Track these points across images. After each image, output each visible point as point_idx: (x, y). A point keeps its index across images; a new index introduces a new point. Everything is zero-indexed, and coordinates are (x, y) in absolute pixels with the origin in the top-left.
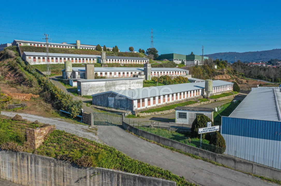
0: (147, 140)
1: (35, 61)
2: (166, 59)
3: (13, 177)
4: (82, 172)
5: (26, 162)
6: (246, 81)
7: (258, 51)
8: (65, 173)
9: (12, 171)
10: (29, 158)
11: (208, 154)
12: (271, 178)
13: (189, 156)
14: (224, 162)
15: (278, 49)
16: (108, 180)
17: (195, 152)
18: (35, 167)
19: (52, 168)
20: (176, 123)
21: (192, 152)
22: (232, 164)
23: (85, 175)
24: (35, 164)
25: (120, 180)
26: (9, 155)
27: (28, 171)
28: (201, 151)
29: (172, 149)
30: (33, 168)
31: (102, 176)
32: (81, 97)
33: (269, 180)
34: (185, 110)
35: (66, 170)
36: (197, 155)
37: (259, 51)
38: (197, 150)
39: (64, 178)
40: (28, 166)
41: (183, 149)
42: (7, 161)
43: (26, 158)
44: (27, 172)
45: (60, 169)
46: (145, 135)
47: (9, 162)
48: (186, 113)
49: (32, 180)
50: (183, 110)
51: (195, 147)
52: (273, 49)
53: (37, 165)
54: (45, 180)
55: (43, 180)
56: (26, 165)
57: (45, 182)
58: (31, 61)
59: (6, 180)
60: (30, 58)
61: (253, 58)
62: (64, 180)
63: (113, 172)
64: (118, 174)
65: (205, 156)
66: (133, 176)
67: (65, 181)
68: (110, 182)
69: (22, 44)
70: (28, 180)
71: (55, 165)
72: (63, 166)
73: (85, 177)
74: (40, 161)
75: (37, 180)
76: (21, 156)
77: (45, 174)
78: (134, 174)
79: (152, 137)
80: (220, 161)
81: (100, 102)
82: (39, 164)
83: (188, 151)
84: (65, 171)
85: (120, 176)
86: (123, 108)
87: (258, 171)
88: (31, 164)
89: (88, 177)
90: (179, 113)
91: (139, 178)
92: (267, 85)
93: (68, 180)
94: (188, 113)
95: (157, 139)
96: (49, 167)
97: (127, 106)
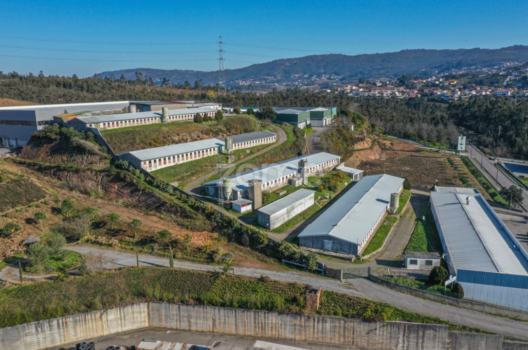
0: (400, 292)
1: (150, 166)
2: (286, 123)
3: (295, 335)
4: (373, 325)
5: (312, 321)
6: (390, 142)
7: (377, 54)
8: (355, 328)
9: (294, 331)
10: (316, 319)
11: (453, 300)
12: (496, 313)
13: (439, 302)
14: (464, 305)
15: (409, 49)
16: (396, 329)
17: (442, 299)
18: (322, 325)
19: (342, 325)
20: (408, 268)
21: (440, 299)
22: (469, 306)
23: (375, 328)
24: (323, 323)
25: (407, 328)
26: (291, 317)
27: (314, 329)
28: (447, 298)
29: (424, 298)
30: (320, 326)
31: (391, 327)
32: (269, 232)
33: (495, 315)
34: (417, 258)
35: (357, 325)
36: (444, 301)
37: (380, 52)
38: (444, 298)
39: (354, 331)
40: (314, 326)
41: (432, 297)
42: (288, 323)
43: (312, 319)
44: (312, 330)
45: (350, 324)
46: (397, 288)
47: (291, 323)
48: (417, 261)
49: (318, 335)
50: (415, 257)
51: (441, 295)
52: (402, 50)
53: (324, 324)
54: (334, 334)
55: (330, 335)
56: (312, 324)
57: (333, 337)
58: (146, 167)
59: (285, 338)
60: (145, 163)
61: (371, 67)
62: (353, 333)
63: (401, 323)
64: (405, 324)
65: (450, 302)
66: (416, 324)
67: (355, 333)
68: (397, 330)
69: (93, 125)
70: (314, 336)
71: (345, 322)
72: (354, 322)
73: (376, 329)
74: (329, 320)
75: (324, 335)
76: (306, 318)
77: (334, 330)
78: (417, 323)
79: (404, 289)
80: (461, 304)
81: (311, 244)
82: (328, 322)
83: (436, 298)
84: (355, 326)
85: (407, 325)
86: (345, 251)
87: (487, 309)
88: (318, 322)
89: (378, 329)
90: (411, 260)
91: (422, 326)
92: (420, 151)
93: (358, 333)
94: (419, 260)
95: (409, 290)
96: (338, 324)
97: (350, 250)
